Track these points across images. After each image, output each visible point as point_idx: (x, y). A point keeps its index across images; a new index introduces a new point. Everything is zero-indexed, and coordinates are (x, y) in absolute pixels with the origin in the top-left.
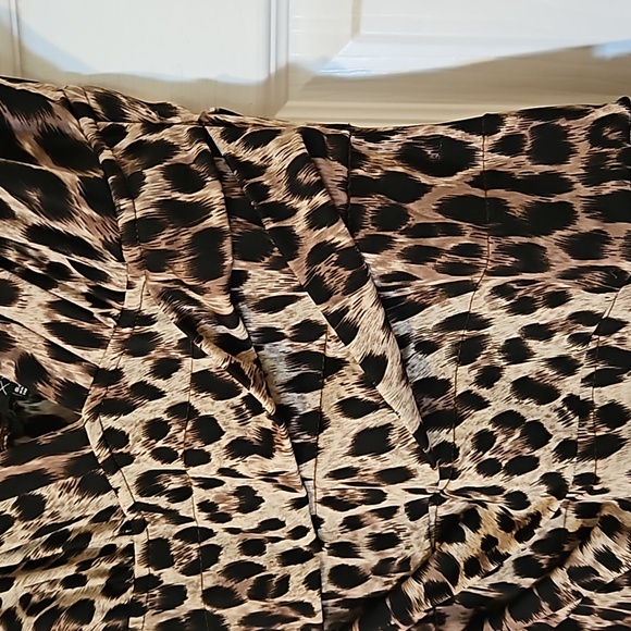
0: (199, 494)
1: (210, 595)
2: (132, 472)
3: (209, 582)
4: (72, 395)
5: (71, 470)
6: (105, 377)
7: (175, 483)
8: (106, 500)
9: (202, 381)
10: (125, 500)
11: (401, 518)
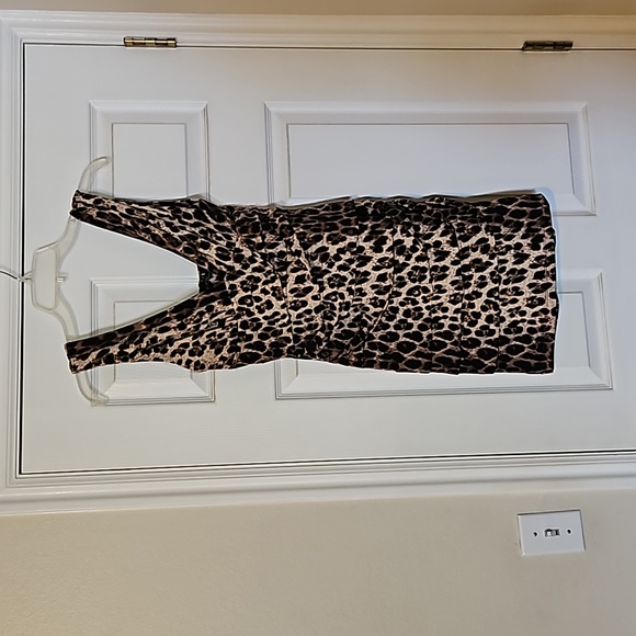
0: (255, 304)
1: (260, 336)
2: (238, 297)
3: (259, 332)
4: (221, 275)
5: (221, 296)
6: (231, 268)
7: (249, 301)
8: (230, 307)
9: (255, 270)
10: (235, 307)
11: (313, 314)
